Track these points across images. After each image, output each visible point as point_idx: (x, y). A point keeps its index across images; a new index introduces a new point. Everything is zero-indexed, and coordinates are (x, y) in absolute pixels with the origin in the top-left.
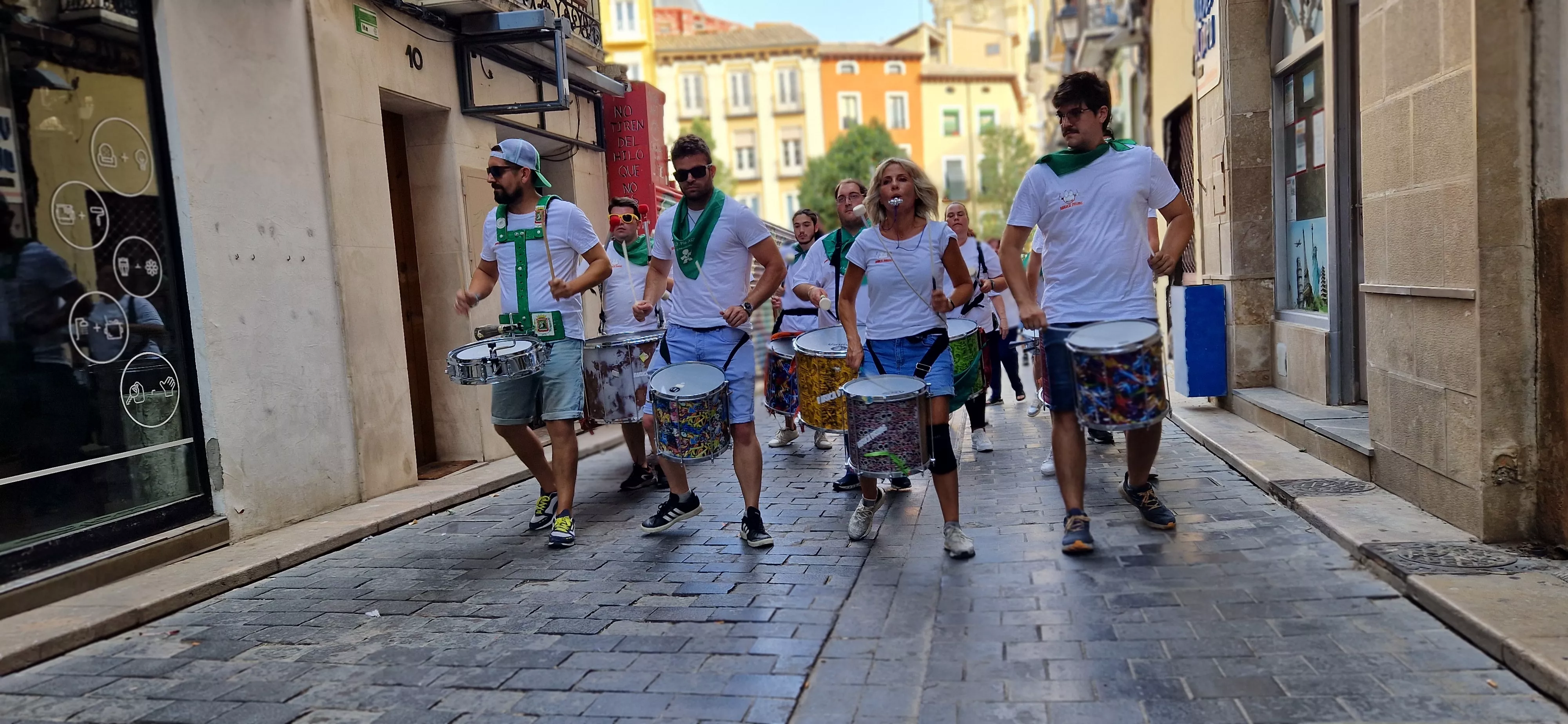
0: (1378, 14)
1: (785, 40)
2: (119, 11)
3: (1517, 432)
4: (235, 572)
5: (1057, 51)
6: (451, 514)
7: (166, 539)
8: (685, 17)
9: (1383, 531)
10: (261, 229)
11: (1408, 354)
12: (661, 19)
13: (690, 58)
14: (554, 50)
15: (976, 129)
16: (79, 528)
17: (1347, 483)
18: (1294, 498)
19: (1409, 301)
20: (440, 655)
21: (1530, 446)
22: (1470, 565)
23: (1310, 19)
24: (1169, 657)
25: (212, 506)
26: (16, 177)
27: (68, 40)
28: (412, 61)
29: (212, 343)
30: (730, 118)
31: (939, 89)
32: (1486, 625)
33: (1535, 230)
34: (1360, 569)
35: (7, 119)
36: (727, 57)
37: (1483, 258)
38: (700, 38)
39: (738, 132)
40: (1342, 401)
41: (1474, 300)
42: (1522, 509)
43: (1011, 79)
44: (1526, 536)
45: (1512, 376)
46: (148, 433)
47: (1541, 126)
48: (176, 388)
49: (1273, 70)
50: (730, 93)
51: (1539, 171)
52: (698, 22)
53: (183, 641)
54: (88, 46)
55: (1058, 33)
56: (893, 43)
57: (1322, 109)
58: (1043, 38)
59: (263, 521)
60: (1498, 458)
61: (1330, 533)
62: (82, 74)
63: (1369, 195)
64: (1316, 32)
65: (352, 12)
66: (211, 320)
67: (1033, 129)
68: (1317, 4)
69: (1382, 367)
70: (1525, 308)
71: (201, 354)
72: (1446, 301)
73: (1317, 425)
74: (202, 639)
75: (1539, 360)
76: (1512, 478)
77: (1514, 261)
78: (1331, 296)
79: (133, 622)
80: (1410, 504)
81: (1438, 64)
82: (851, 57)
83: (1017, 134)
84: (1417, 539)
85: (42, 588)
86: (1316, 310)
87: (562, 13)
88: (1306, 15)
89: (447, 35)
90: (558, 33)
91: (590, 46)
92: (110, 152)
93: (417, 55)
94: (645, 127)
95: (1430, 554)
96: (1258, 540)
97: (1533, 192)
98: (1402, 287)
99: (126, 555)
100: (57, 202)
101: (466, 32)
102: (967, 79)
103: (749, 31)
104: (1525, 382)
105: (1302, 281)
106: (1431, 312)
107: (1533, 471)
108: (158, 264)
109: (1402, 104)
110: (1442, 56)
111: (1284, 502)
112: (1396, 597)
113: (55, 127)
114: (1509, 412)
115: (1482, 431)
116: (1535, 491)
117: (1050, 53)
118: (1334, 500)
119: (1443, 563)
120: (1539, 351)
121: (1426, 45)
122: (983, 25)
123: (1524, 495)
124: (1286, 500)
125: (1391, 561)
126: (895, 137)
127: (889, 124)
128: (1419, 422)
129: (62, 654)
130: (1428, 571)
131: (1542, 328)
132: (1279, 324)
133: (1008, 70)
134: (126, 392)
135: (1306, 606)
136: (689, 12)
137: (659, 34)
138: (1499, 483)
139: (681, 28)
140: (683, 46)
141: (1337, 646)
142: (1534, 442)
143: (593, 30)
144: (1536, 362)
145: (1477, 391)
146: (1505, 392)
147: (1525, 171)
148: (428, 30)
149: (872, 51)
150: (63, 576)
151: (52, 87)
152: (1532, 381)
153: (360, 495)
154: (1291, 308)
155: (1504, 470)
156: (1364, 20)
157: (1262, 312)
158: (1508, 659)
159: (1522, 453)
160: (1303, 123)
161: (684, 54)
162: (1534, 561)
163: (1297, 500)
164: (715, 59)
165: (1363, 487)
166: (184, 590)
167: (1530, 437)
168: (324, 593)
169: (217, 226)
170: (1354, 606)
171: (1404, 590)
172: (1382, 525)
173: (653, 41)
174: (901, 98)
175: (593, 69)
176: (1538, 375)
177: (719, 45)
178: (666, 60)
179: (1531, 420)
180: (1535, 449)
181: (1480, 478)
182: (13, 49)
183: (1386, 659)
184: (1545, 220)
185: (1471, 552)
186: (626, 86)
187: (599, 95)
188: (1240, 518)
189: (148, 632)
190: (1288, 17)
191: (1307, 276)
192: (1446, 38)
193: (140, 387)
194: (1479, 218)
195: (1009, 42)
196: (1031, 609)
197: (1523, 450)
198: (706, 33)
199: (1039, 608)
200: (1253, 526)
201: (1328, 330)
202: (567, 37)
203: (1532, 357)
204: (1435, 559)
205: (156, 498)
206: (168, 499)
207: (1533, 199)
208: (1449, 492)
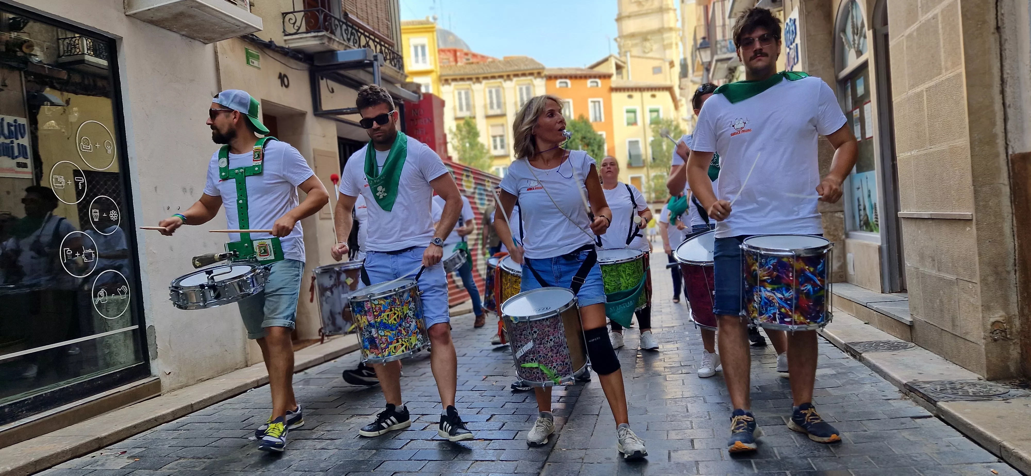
0: (901, 39)
1: (523, 67)
2: (96, 55)
3: (1005, 305)
4: (164, 413)
5: (697, 70)
6: (306, 373)
7: (120, 392)
8: (458, 54)
9: (921, 374)
10: (184, 190)
11: (931, 257)
12: (443, 56)
13: (462, 79)
14: (373, 74)
15: (648, 121)
16: (63, 385)
17: (896, 343)
18: (861, 354)
19: (930, 222)
20: (296, 464)
21: (1014, 315)
22: (978, 395)
23: (859, 44)
24: (779, 458)
25: (150, 370)
26: (29, 162)
27: (64, 75)
28: (283, 83)
29: (151, 264)
30: (488, 117)
31: (623, 96)
32: (989, 433)
33: (1009, 173)
34: (905, 399)
35: (24, 125)
36: (486, 78)
37: (976, 192)
38: (468, 66)
39: (493, 126)
40: (892, 290)
41: (972, 220)
42: (1011, 357)
43: (669, 89)
44: (1015, 375)
45: (1000, 269)
46: (109, 323)
47: (1009, 106)
48: (128, 293)
49: (837, 77)
50: (488, 101)
51: (1009, 135)
52: (466, 57)
53: (128, 458)
54: (77, 78)
55: (699, 58)
56: (593, 67)
57: (870, 101)
58: (689, 62)
59: (183, 380)
60: (993, 324)
61: (885, 376)
62: (71, 96)
63: (901, 154)
64: (864, 52)
65: (244, 52)
66: (151, 249)
67: (684, 120)
68: (863, 34)
69: (916, 266)
70: (1006, 224)
71: (144, 271)
72: (954, 221)
73: (875, 306)
74: (141, 456)
75: (1017, 258)
76: (1004, 337)
77: (997, 194)
78: (881, 221)
79: (97, 446)
80: (938, 356)
81: (941, 69)
82: (566, 77)
83: (674, 123)
84: (943, 378)
85: (37, 424)
86: (872, 231)
87: (378, 50)
88: (857, 42)
89: (305, 66)
90: (375, 63)
91: (396, 71)
92: (89, 142)
93: (285, 79)
94: (432, 122)
95: (951, 388)
96: (838, 382)
97: (1006, 149)
98: (925, 213)
99: (92, 403)
100: (54, 174)
101: (317, 63)
102: (641, 89)
103: (500, 62)
104: (1008, 272)
105: (862, 212)
106: (945, 229)
107: (1017, 332)
108: (118, 213)
109: (919, 95)
110: (943, 63)
111: (854, 357)
112: (930, 417)
113: (53, 127)
114: (999, 293)
115: (982, 306)
116: (1019, 344)
117: (694, 71)
118: (887, 354)
119: (960, 393)
120: (1017, 253)
121: (932, 57)
122: (650, 55)
123: (1012, 347)
124: (856, 355)
125: (925, 393)
126: (595, 127)
127: (591, 119)
128: (941, 301)
129: (50, 467)
130: (951, 399)
131: (1018, 237)
132: (848, 241)
133: (668, 83)
134: (95, 296)
135: (869, 424)
136: (461, 51)
137: (442, 65)
138: (995, 340)
139: (456, 61)
140: (457, 72)
141: (891, 449)
142: (1017, 313)
143: (399, 61)
144: (1015, 259)
145: (977, 279)
146: (996, 279)
147: (1001, 135)
148: (293, 63)
149: (579, 73)
150: (52, 416)
151: (53, 104)
152: (1013, 272)
153: (247, 362)
154: (855, 230)
155: (998, 331)
156: (892, 43)
157: (836, 233)
158: (1004, 455)
159: (1009, 320)
160: (858, 110)
161: (458, 77)
162: (1021, 391)
163: (863, 355)
164: (478, 80)
165: (907, 346)
166: (130, 425)
167: (1014, 309)
168: (222, 426)
169: (156, 188)
170: (902, 423)
171: (935, 412)
172: (920, 370)
173: (438, 69)
174: (599, 102)
175: (398, 86)
176: (1017, 268)
177: (481, 71)
178: (447, 81)
179: (1014, 298)
180: (1018, 317)
181: (982, 337)
182: (29, 81)
183: (924, 457)
184: (1016, 167)
185: (979, 386)
186: (420, 97)
187: (402, 102)
188: (825, 367)
189: (106, 452)
190: (845, 43)
191: (865, 209)
192: (945, 52)
193: (104, 292)
194: (972, 167)
195: (667, 65)
196: (687, 428)
197: (1010, 318)
198: (472, 63)
199: (692, 428)
200: (835, 373)
201: (880, 244)
202: (381, 66)
203: (1012, 256)
204: (955, 391)
205: (114, 365)
206: (121, 366)
207: (1007, 153)
208: (963, 347)
